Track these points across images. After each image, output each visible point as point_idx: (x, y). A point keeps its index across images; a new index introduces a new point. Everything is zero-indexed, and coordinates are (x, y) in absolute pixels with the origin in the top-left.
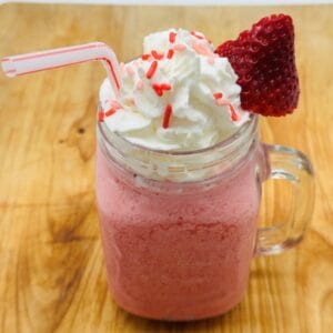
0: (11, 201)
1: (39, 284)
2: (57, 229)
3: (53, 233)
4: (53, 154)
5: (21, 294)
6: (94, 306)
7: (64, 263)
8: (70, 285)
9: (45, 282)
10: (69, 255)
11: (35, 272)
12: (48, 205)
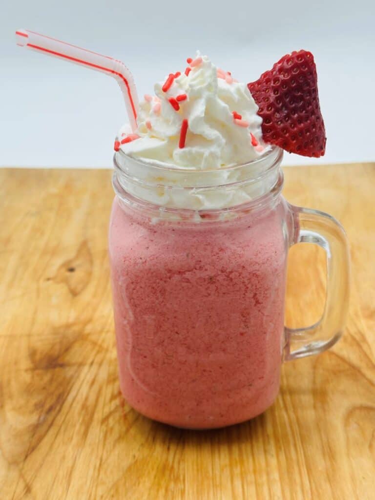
1: (14, 409)
2: (38, 357)
3: (33, 361)
4: (38, 291)
6: (78, 428)
7: (44, 388)
8: (51, 409)
9: (20, 408)
10: (51, 380)
11: (11, 397)
12: (29, 335)
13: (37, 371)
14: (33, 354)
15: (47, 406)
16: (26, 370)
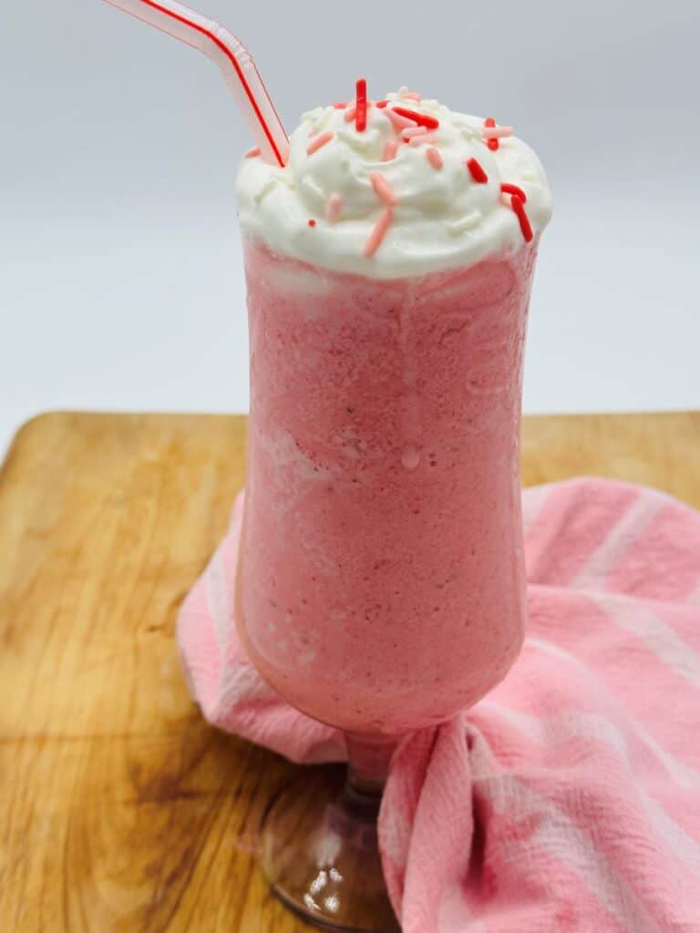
13: (145, 806)
14: (134, 771)
15: (167, 871)
16: (126, 803)
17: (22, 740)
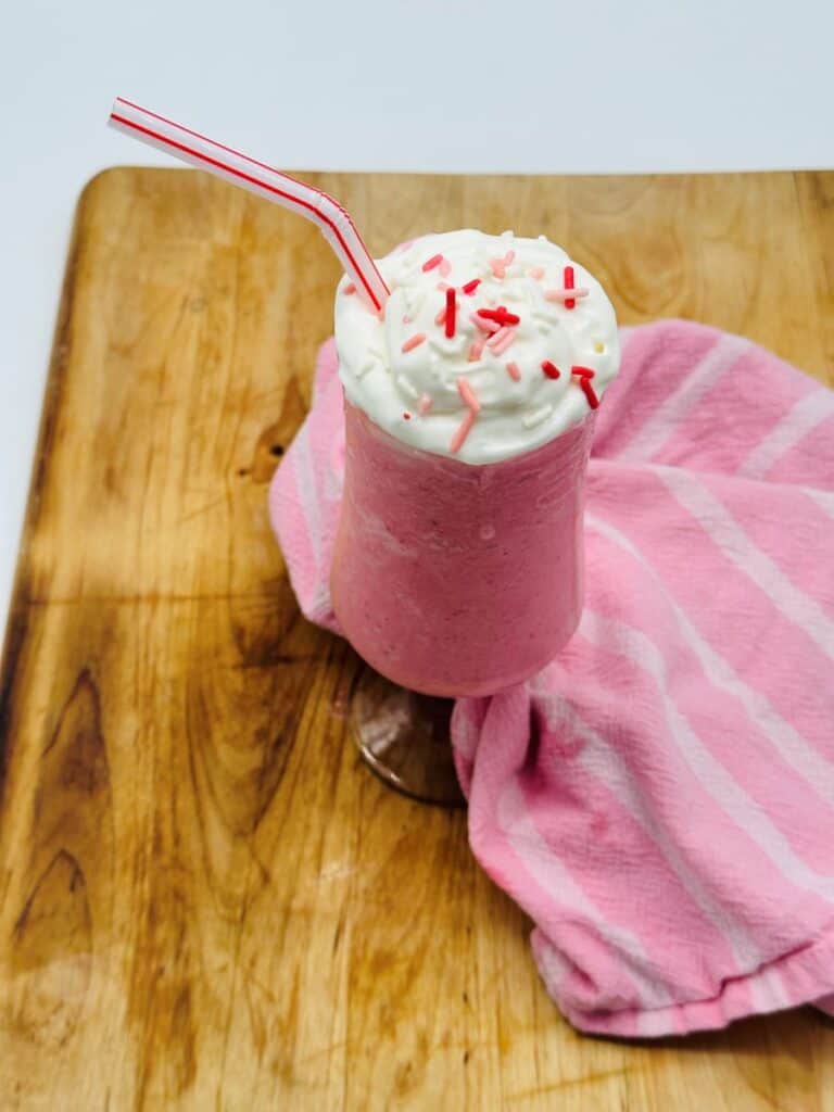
0: (164, 589)
1: (227, 740)
2: (248, 642)
3: (242, 649)
4: (230, 498)
5: (198, 757)
6: (322, 777)
7: (265, 703)
8: (278, 743)
9: (236, 737)
10: (273, 690)
11: (219, 718)
12: (229, 597)
13: (250, 671)
14: (239, 633)
15: (274, 736)
16: (235, 668)
17: (138, 599)
